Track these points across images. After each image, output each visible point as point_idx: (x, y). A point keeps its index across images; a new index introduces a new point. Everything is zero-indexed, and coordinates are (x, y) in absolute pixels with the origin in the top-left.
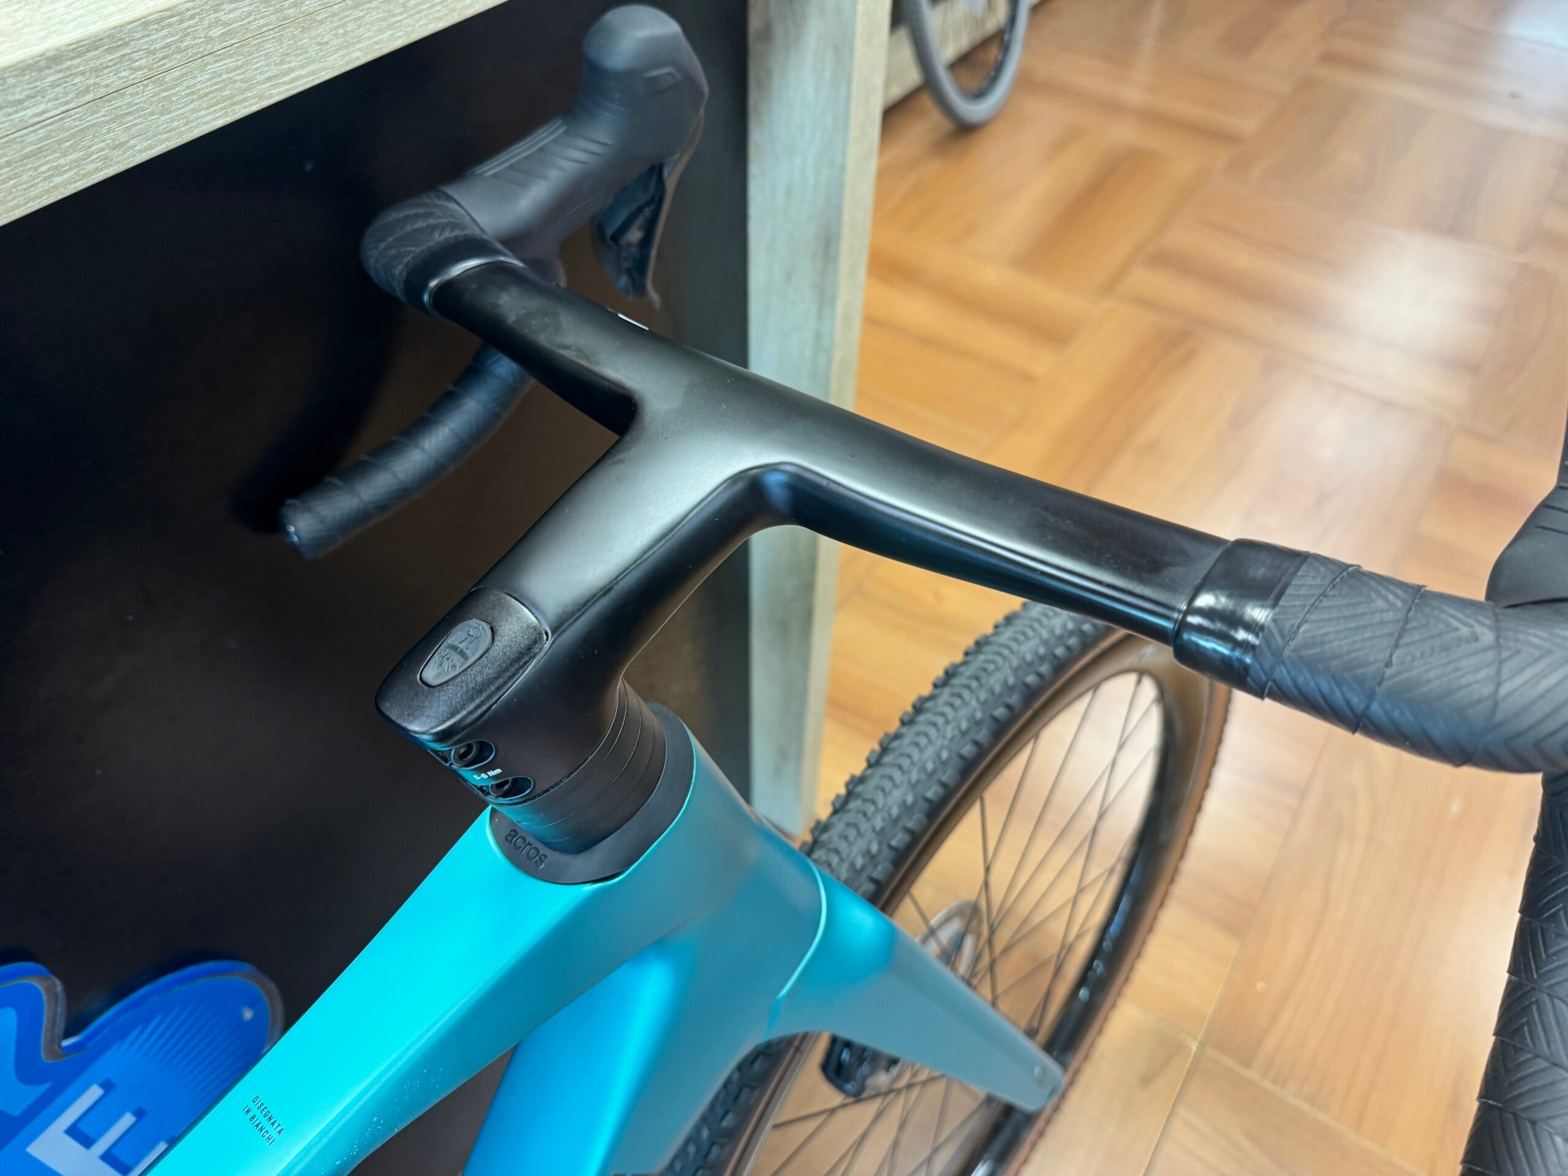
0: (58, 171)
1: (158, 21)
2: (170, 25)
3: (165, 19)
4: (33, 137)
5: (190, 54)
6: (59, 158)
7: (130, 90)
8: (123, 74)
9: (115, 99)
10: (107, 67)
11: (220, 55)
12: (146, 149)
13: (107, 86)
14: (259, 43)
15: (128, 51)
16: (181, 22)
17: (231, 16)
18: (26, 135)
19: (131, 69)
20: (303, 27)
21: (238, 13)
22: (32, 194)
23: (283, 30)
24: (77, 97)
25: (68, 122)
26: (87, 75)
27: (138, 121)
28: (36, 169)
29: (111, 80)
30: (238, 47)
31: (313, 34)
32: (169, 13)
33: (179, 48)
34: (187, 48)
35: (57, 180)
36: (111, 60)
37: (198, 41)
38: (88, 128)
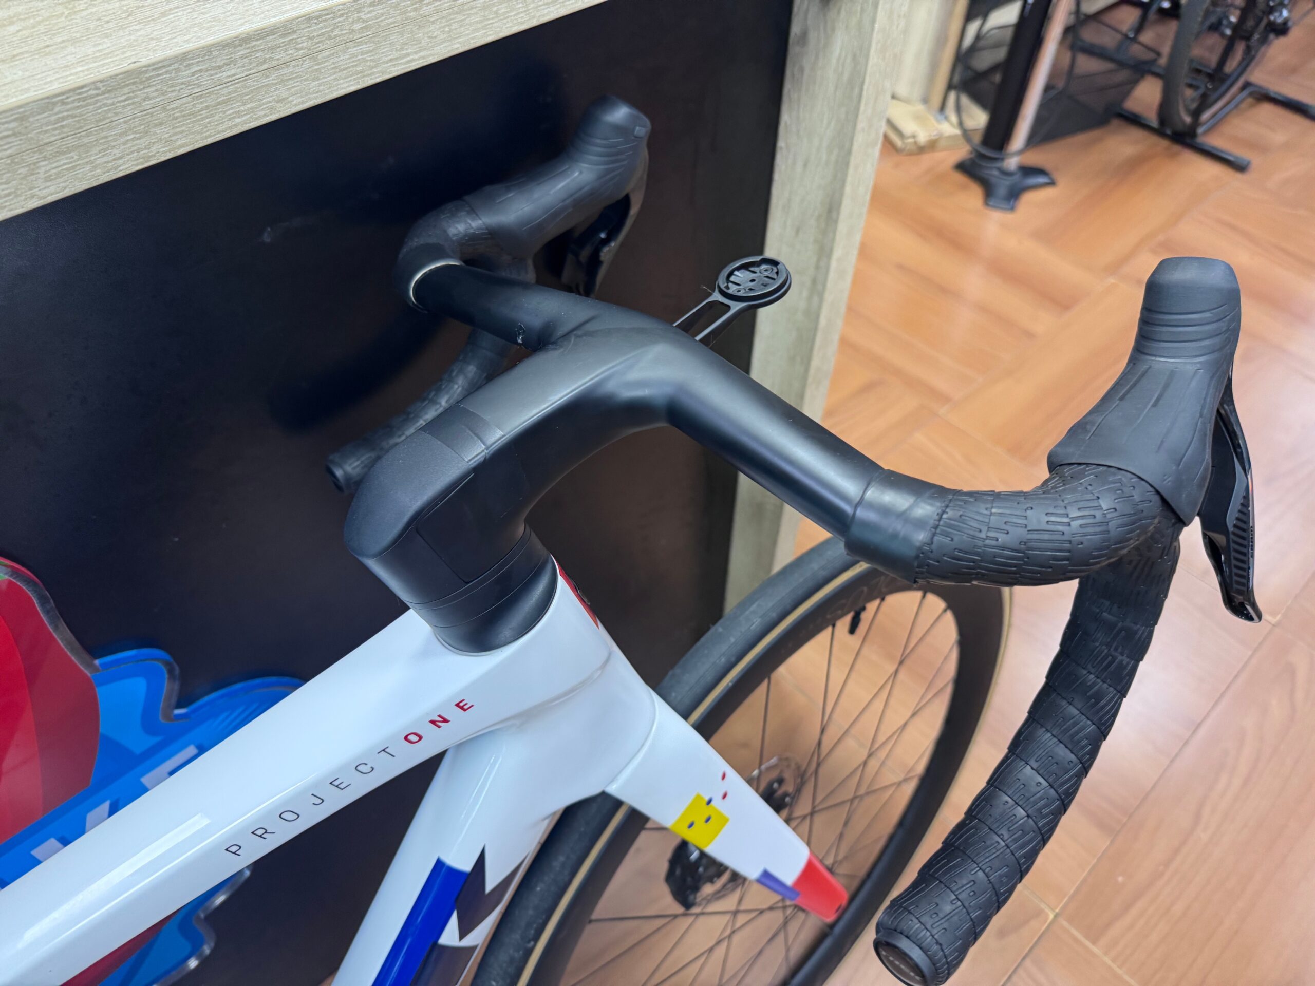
0: (239, 114)
1: (318, 17)
2: (325, 20)
3: (322, 16)
4: (225, 91)
5: (337, 41)
6: (240, 106)
7: (293, 63)
8: (290, 52)
9: (282, 68)
10: (279, 47)
11: (358, 43)
12: (300, 103)
13: (278, 59)
14: (387, 35)
15: (295, 37)
16: (333, 18)
17: (369, 16)
18: (220, 89)
19: (296, 49)
20: (419, 26)
21: (374, 14)
22: (220, 129)
23: (404, 27)
24: (257, 66)
25: (249, 83)
26: (266, 52)
27: (296, 84)
28: (224, 112)
29: (281, 56)
30: (371, 37)
31: (426, 30)
32: (326, 12)
33: (330, 36)
34: (336, 36)
35: (238, 120)
36: (283, 42)
37: (344, 32)
38: (262, 87)
